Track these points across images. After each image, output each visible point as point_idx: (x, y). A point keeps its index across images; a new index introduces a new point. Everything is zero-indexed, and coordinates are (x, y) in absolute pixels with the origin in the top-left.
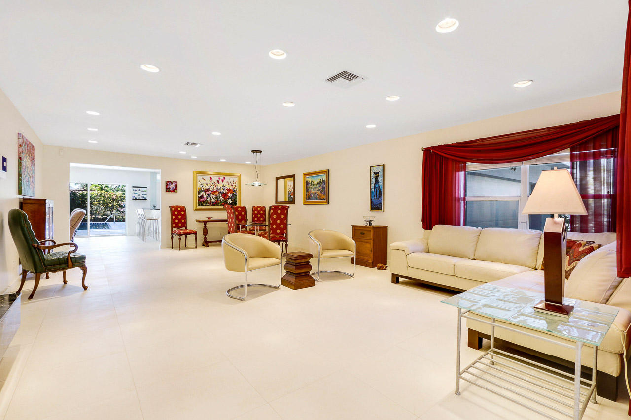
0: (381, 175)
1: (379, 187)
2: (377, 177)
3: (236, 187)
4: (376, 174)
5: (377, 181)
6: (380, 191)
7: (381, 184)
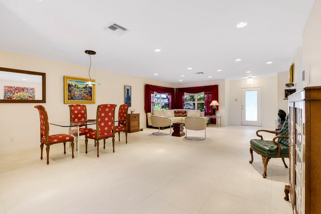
0: (130, 90)
1: (129, 96)
2: (128, 91)
4: (128, 89)
5: (128, 93)
6: (129, 98)
7: (130, 95)
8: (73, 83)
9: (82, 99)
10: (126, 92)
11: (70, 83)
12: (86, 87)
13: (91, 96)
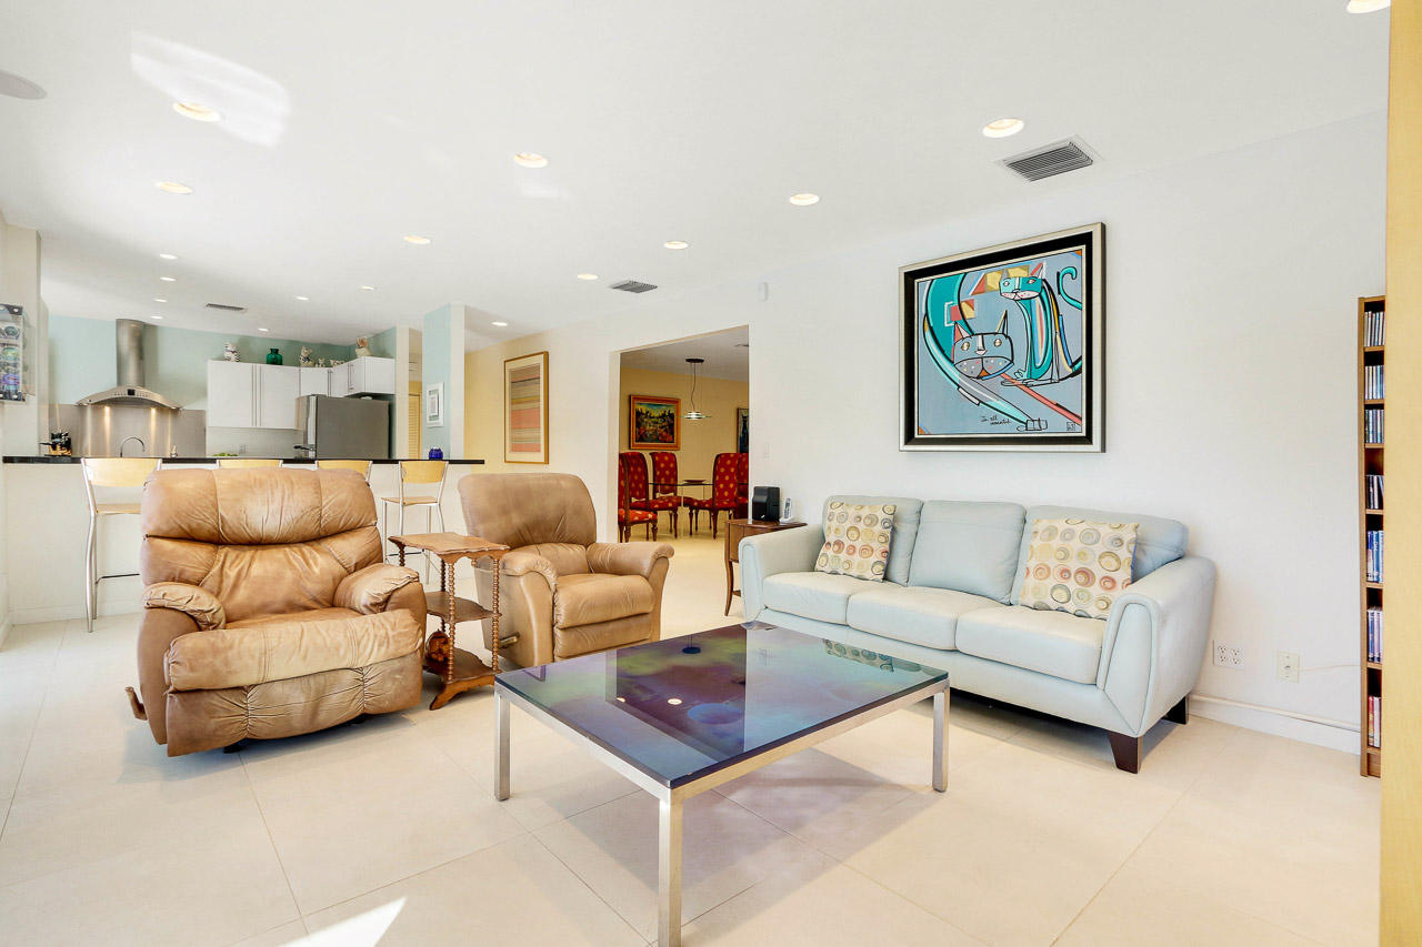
8: (643, 408)
9: (657, 440)
10: (741, 425)
11: (639, 408)
12: (664, 415)
13: (672, 433)
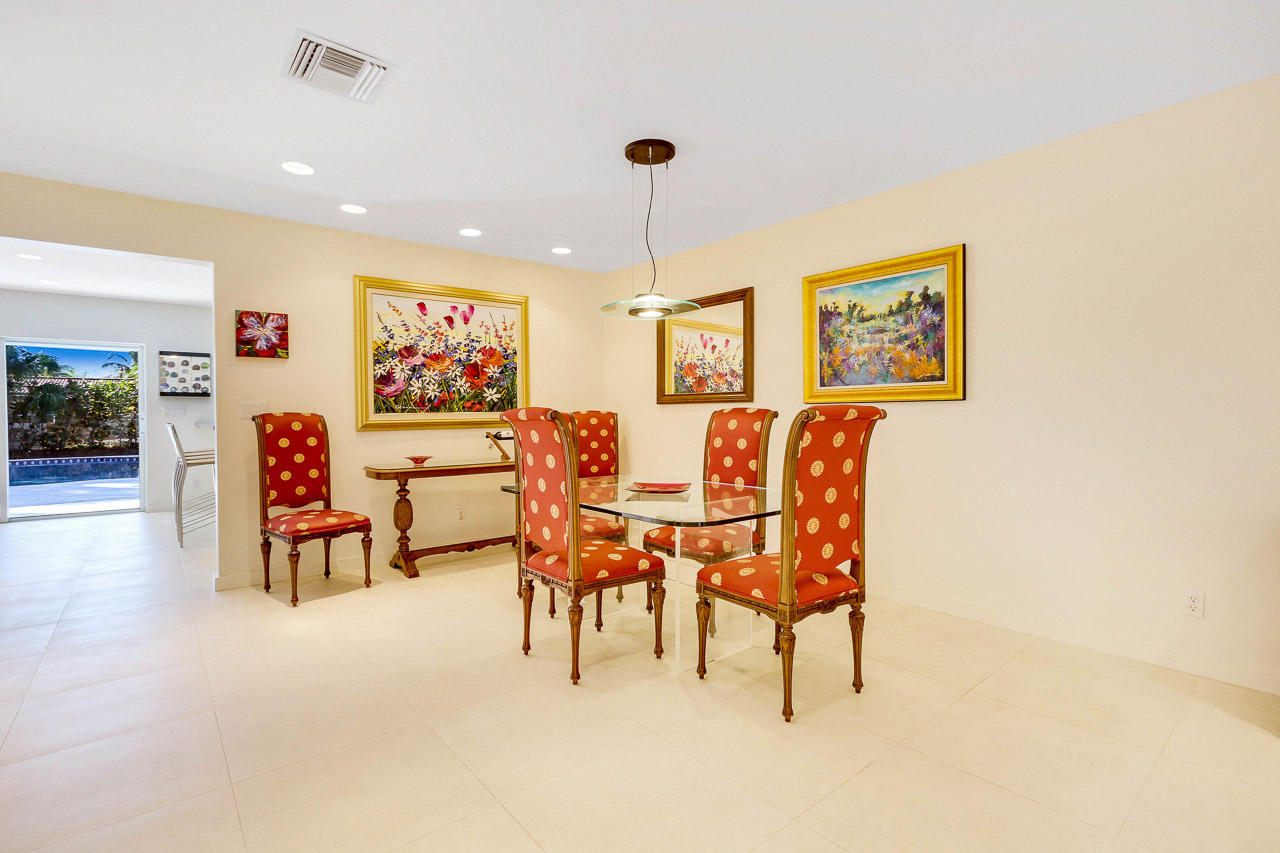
3: (513, 345)
8: (842, 301)
9: (885, 376)
11: (829, 301)
